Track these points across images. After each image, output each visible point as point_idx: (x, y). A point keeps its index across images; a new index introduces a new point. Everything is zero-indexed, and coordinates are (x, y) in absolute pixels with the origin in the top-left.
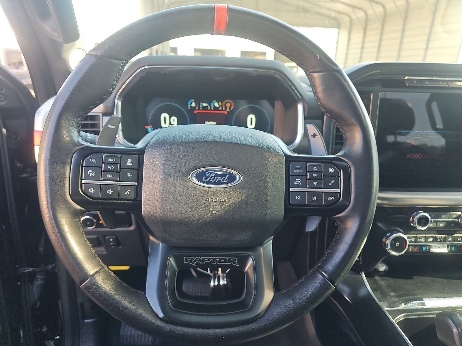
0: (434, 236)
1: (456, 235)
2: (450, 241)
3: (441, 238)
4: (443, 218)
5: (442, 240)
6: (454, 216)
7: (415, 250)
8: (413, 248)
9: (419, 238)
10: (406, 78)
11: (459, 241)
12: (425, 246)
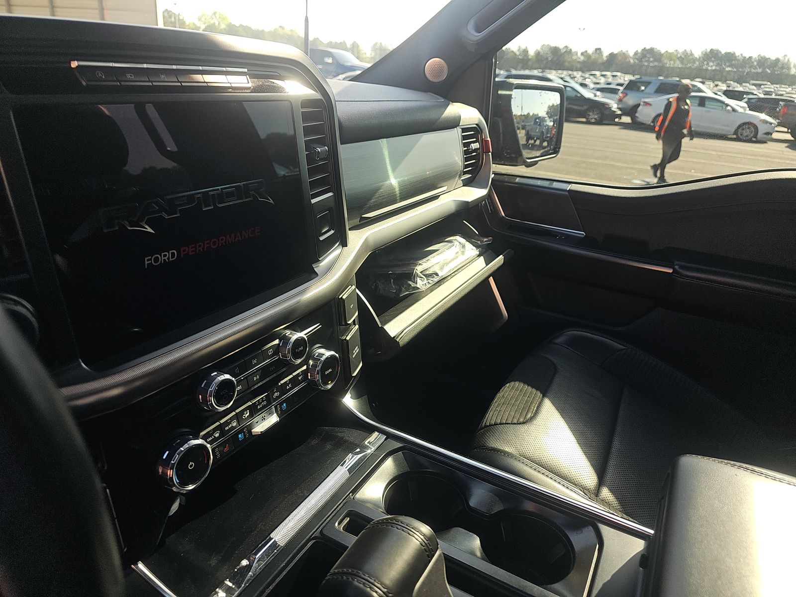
0: (250, 403)
1: (282, 382)
2: (278, 397)
3: (263, 401)
4: (256, 365)
5: (265, 403)
6: (270, 352)
7: (226, 449)
8: (221, 448)
9: (227, 423)
10: (74, 64)
11: (291, 389)
12: (241, 431)
